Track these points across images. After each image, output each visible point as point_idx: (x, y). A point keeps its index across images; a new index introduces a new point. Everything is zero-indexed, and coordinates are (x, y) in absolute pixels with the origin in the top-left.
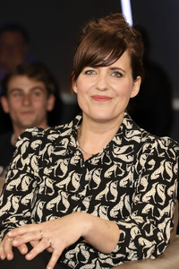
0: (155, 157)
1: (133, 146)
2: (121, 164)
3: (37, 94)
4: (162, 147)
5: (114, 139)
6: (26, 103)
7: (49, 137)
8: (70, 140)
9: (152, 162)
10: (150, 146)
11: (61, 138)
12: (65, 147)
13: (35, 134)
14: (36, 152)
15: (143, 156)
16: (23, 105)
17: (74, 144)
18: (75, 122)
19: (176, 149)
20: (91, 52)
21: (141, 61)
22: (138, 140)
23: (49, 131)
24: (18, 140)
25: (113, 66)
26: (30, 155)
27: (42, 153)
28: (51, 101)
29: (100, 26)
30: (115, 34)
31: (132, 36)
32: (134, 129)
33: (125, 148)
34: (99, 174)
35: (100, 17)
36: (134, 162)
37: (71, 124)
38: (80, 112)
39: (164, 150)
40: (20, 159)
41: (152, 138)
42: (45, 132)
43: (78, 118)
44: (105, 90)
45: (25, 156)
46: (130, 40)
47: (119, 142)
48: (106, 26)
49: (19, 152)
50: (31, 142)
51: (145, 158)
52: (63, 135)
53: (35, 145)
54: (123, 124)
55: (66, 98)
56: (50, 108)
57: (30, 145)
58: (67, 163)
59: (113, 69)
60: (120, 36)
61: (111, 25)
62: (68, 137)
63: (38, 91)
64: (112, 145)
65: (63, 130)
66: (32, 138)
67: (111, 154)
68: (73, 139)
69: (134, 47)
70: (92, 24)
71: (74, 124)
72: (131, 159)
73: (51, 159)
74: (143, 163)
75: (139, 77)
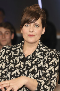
0: (51, 56)
1: (43, 53)
2: (38, 59)
3: (7, 34)
4: (53, 53)
5: (36, 50)
6: (3, 37)
7: (12, 49)
8: (20, 50)
9: (50, 58)
10: (49, 53)
11: (17, 49)
12: (18, 52)
13: (7, 48)
14: (8, 54)
15: (47, 56)
16: (2, 38)
17: (21, 51)
18: (22, 43)
19: (58, 54)
20: (27, 18)
21: (45, 21)
22: (44, 50)
23: (12, 46)
24: (1, 50)
25: (35, 23)
26: (5, 55)
27: (10, 54)
28: (13, 36)
29: (31, 9)
30: (36, 12)
31: (42, 12)
32: (43, 46)
33: (40, 53)
34: (30, 62)
35: (30, 6)
36: (43, 58)
37: (20, 44)
38: (23, 40)
39: (54, 54)
40: (2, 57)
41: (50, 50)
42: (11, 47)
43: (23, 42)
44: (33, 32)
45: (4, 56)
46: (41, 14)
47: (38, 51)
48: (32, 9)
49: (2, 54)
50: (6, 51)
51: (47, 57)
52: (17, 48)
53: (7, 52)
54: (39, 44)
55: (18, 34)
56: (12, 38)
57: (5, 52)
58: (19, 58)
59: (35, 24)
60: (38, 12)
61: (34, 8)
62: (19, 49)
63: (7, 32)
64: (35, 52)
65: (17, 46)
66: (6, 49)
67: (35, 55)
68: (21, 50)
69: (43, 16)
70: (27, 8)
71: (21, 44)
72: (42, 57)
73: (13, 57)
74: (46, 59)
75: (44, 27)
